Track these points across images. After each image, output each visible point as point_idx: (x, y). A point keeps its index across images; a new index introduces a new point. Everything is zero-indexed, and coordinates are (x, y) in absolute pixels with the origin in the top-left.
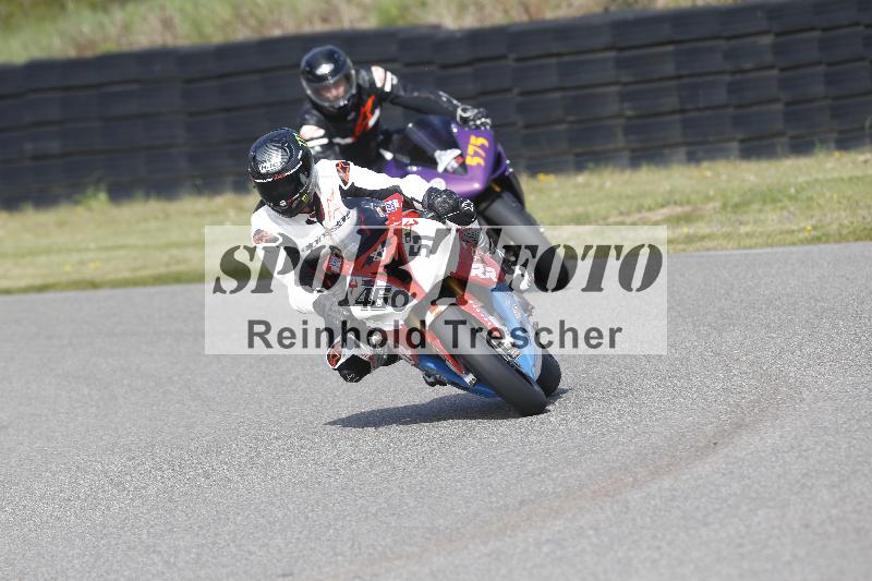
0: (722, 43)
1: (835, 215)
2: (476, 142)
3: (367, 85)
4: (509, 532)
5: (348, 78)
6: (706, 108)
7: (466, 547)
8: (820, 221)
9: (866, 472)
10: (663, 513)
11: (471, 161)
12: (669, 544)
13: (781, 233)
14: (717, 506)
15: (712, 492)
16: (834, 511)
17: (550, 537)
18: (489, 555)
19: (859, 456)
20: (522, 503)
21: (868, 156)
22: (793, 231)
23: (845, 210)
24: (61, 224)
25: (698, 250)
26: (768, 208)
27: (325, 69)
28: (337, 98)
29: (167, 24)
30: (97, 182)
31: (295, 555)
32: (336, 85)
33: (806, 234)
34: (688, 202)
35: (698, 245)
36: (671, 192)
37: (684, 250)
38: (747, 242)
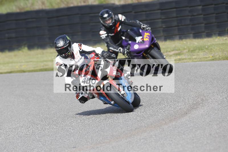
0: (188, 8)
1: (218, 53)
2: (146, 34)
3: (117, 20)
4: (132, 136)
5: (112, 18)
6: (184, 25)
7: (121, 140)
8: (214, 55)
9: (226, 120)
10: (173, 131)
11: (145, 39)
12: (174, 139)
13: (204, 58)
14: (187, 130)
15: (186, 126)
16: (218, 131)
17: (143, 138)
18: (127, 142)
19: (224, 116)
20: (136, 129)
21: (227, 38)
22: (207, 58)
23: (221, 52)
24: (15, 56)
25: (182, 62)
26: (200, 51)
27: (106, 15)
28: (109, 23)
29: (43, 3)
30: (25, 45)
31: (77, 142)
32: (109, 20)
33: (210, 58)
34: (179, 50)
35: (182, 61)
36: (175, 47)
37: (178, 62)
38: (195, 60)
